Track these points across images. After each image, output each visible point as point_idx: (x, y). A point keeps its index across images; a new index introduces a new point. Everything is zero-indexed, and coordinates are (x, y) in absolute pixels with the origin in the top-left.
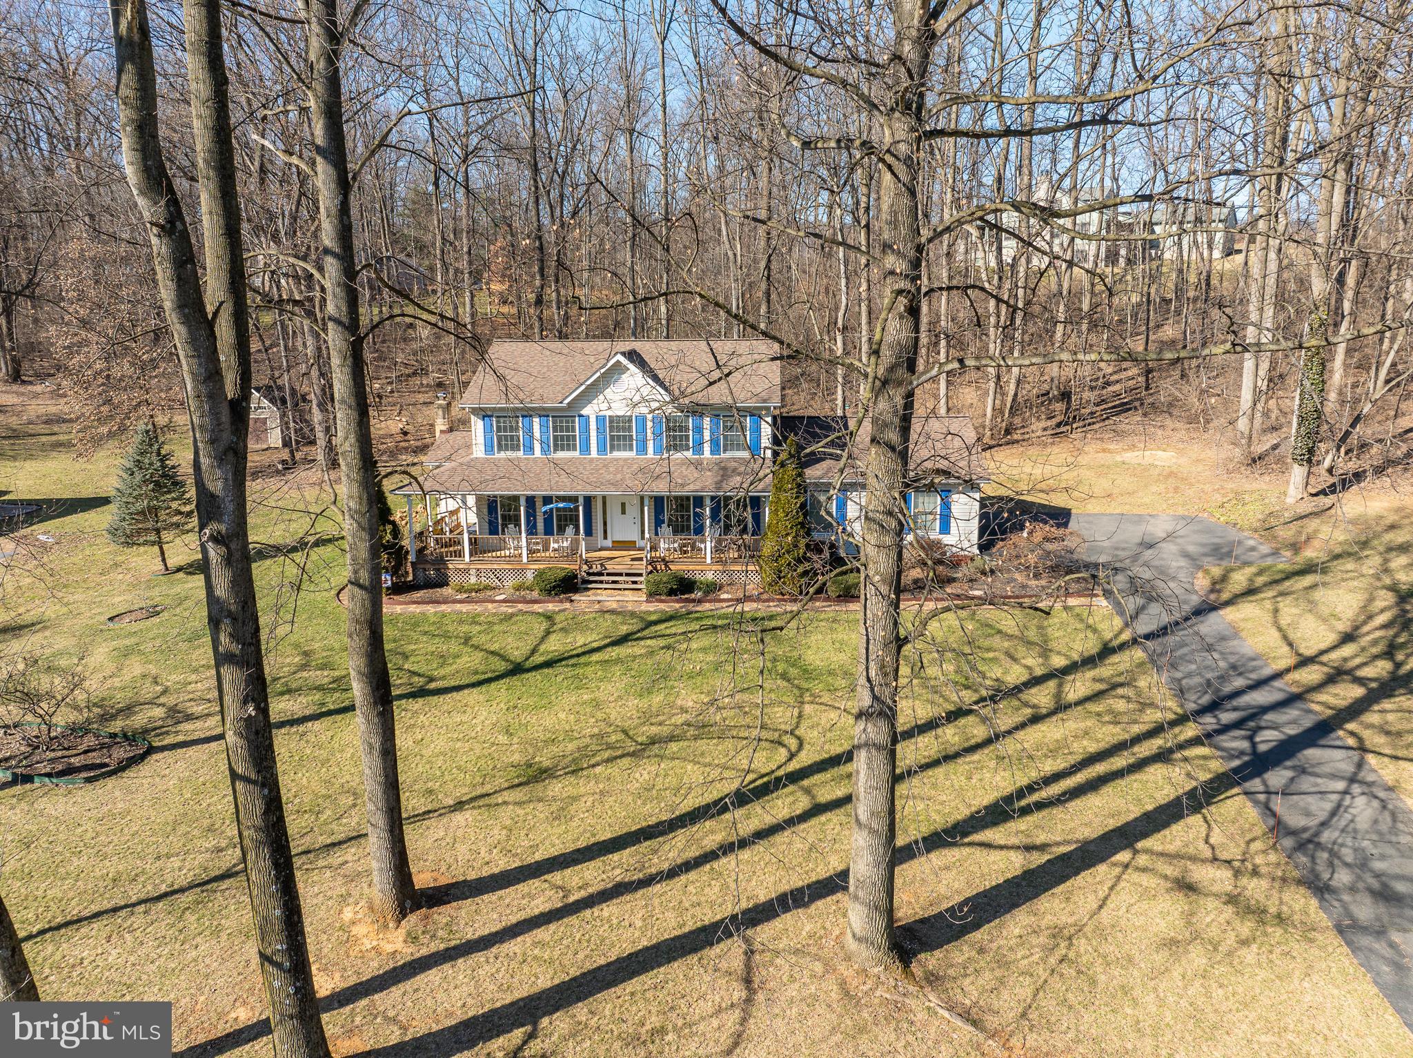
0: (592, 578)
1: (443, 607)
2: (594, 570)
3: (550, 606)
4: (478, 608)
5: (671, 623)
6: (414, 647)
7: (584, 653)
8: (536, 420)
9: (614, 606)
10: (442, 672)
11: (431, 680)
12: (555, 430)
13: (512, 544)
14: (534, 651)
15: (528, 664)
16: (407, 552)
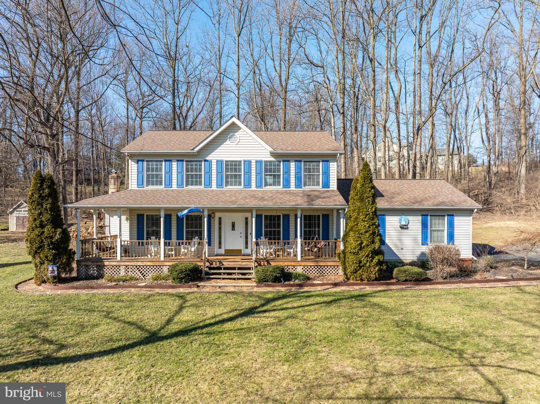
0: (212, 271)
1: (95, 291)
2: (214, 265)
3: (181, 290)
4: (124, 291)
5: (285, 300)
6: (59, 318)
7: (216, 323)
8: (174, 164)
9: (232, 289)
10: (77, 339)
11: (62, 347)
12: (187, 171)
13: (153, 249)
14: (169, 321)
15: (163, 333)
16: (74, 253)
